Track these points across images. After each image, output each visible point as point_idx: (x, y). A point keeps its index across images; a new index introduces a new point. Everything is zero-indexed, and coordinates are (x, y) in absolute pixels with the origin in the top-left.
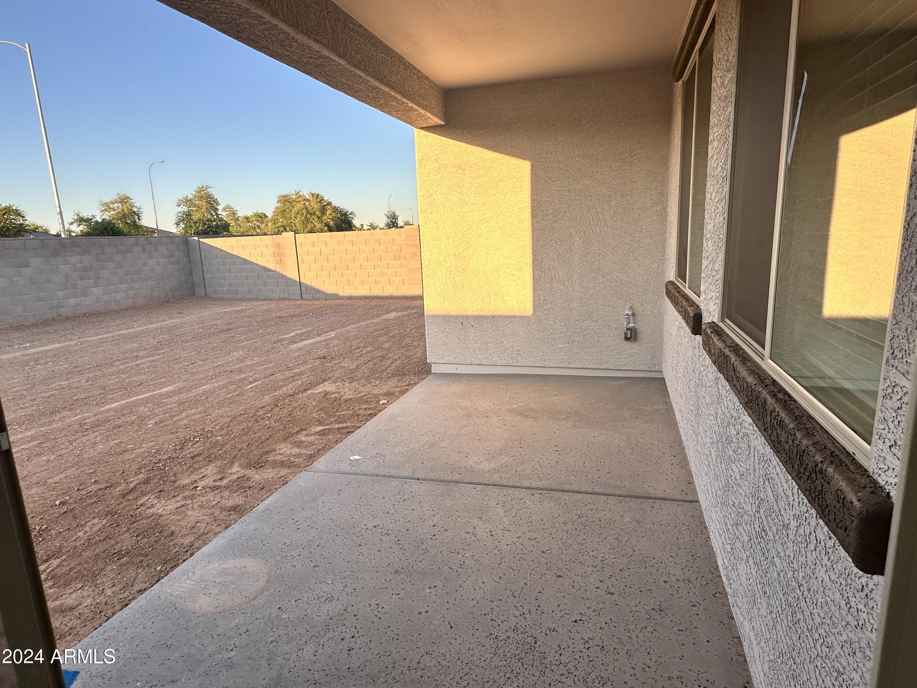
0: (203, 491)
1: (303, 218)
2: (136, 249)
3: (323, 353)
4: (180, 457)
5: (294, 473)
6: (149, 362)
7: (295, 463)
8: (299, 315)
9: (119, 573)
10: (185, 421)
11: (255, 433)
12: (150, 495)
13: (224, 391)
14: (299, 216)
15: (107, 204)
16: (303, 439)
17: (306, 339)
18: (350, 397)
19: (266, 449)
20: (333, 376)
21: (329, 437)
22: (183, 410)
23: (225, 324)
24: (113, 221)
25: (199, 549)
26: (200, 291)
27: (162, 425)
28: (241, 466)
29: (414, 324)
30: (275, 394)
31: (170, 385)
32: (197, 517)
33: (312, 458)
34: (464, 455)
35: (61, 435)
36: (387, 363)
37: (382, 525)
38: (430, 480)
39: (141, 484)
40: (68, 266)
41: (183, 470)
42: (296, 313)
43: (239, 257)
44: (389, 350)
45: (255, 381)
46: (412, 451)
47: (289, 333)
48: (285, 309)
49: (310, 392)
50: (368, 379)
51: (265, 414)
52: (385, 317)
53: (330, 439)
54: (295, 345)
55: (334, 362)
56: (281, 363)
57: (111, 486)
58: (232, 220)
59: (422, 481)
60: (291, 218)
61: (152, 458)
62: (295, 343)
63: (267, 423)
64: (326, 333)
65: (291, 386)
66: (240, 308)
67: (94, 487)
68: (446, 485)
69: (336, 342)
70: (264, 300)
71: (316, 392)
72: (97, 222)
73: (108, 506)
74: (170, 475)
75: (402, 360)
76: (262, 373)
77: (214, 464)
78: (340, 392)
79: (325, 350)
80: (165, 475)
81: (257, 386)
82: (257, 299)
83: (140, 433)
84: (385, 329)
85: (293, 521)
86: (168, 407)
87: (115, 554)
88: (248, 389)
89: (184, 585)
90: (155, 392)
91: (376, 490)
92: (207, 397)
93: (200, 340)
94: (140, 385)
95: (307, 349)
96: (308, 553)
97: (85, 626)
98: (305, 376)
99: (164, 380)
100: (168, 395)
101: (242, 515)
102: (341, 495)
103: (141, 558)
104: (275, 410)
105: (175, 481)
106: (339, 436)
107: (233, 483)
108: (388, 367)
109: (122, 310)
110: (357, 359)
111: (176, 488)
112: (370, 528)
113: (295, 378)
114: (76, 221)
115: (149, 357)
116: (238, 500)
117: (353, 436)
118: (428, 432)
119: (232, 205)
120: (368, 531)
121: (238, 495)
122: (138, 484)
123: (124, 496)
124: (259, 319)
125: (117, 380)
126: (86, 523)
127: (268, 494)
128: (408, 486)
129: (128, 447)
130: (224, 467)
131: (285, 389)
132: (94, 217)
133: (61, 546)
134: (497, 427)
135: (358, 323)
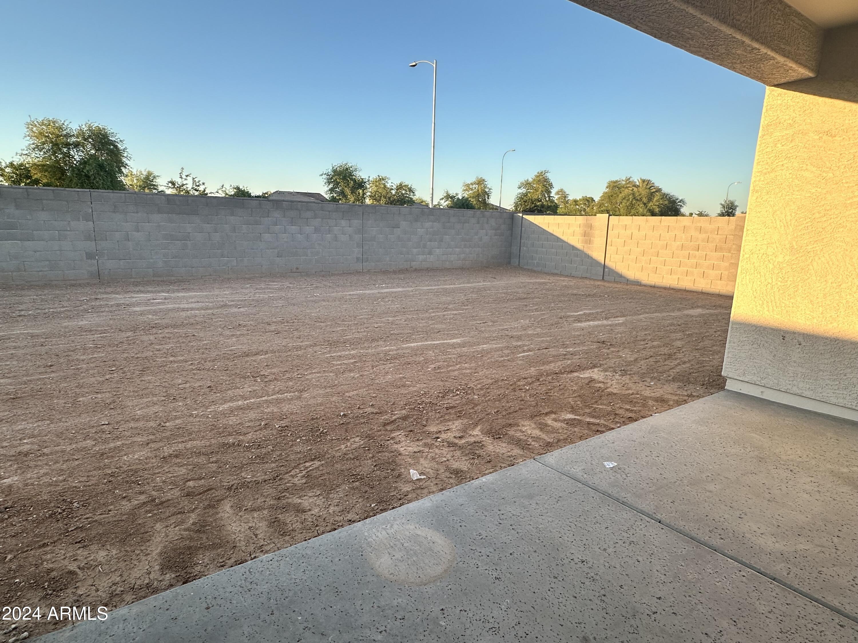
0: (442, 444)
1: (628, 204)
2: (473, 221)
3: (605, 338)
4: (438, 404)
5: (525, 457)
6: (453, 314)
7: (530, 447)
8: (594, 295)
9: (347, 495)
10: (456, 373)
11: (508, 402)
12: (402, 431)
13: (498, 353)
14: (625, 201)
15: (468, 185)
16: (550, 422)
17: (591, 320)
18: (615, 391)
19: (511, 421)
20: (606, 364)
21: (575, 429)
22: (459, 362)
23: (525, 293)
24: (469, 199)
25: (410, 501)
26: (515, 261)
27: (439, 371)
28: (482, 431)
29: (721, 326)
30: (542, 368)
31: (459, 338)
32: (425, 468)
33: (549, 446)
34: (738, 513)
35: (370, 360)
36: (672, 364)
37: (591, 563)
38: (676, 530)
39: (400, 419)
40: (423, 230)
41: (435, 417)
42: (593, 293)
43: (553, 235)
44: (679, 349)
45: (529, 350)
46: (665, 481)
47: (578, 311)
48: (583, 288)
49: (576, 374)
50: (643, 376)
51: (524, 385)
52: (686, 312)
53: (575, 432)
54: (579, 324)
55: (612, 349)
56: (559, 339)
57: (380, 413)
58: (562, 202)
59: (664, 527)
60: (617, 203)
61: (418, 398)
62: (580, 321)
63: (523, 395)
64: (614, 317)
65: (559, 363)
66: (543, 280)
67: (369, 410)
68: (697, 547)
69: (621, 329)
70: (567, 276)
71: (582, 376)
72: (458, 199)
73: (372, 429)
74: (424, 419)
75: (692, 365)
76: (537, 345)
77: (462, 421)
78: (607, 383)
79: (607, 335)
80: (420, 417)
81: (528, 356)
82: (561, 275)
83: (420, 373)
84: (683, 326)
85: (499, 512)
86: (450, 356)
87: (354, 475)
88: (520, 357)
89: (379, 534)
90: (446, 341)
91: (601, 514)
92: (482, 356)
93: (499, 304)
94: (438, 332)
95: (590, 330)
96: (497, 557)
97: (302, 533)
98: (577, 357)
99: (456, 332)
100: (453, 346)
101: (460, 483)
102: (559, 503)
103: (367, 488)
104: (535, 384)
105: (425, 426)
106: (586, 431)
107: (469, 445)
108: (671, 369)
109: (453, 269)
110: (638, 352)
111: (424, 432)
112: (576, 560)
113: (566, 357)
114: (445, 197)
115: (455, 310)
116: (463, 465)
117: (600, 437)
118: (695, 464)
119: (565, 190)
120: (573, 563)
121: (465, 460)
122: (398, 418)
123: (385, 425)
124: (556, 293)
125: (425, 324)
126: (351, 438)
127: (491, 470)
128: (643, 526)
129: (407, 383)
130: (468, 426)
131: (553, 365)
132: (457, 194)
133: (327, 452)
134: (804, 491)
135: (653, 313)
